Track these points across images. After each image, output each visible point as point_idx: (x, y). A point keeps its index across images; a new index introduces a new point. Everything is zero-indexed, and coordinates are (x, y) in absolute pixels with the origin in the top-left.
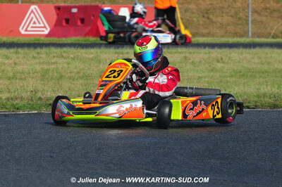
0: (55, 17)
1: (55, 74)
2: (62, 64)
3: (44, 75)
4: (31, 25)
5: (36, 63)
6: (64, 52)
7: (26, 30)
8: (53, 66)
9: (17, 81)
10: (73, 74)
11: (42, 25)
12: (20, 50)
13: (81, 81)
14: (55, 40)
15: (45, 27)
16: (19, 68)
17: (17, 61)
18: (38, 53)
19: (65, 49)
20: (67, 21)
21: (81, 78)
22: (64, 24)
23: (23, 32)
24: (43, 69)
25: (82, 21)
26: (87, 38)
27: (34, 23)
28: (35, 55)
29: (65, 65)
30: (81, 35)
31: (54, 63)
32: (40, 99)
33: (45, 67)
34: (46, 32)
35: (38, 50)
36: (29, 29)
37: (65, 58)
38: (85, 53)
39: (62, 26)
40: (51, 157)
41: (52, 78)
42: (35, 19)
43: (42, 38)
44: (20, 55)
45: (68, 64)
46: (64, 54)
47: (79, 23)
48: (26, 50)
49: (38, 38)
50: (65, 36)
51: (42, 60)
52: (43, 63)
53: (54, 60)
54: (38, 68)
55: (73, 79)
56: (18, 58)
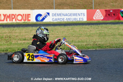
0: (105, 14)
1: (104, 34)
2: (106, 30)
3: (100, 35)
4: (97, 16)
5: (97, 30)
6: (107, 26)
7: (95, 18)
8: (103, 31)
9: (91, 37)
10: (109, 34)
11: (101, 16)
12: (92, 26)
13: (112, 37)
14: (105, 21)
15: (102, 17)
16: (92, 32)
17: (91, 30)
18: (98, 27)
19: (108, 25)
20: (109, 15)
21: (112, 35)
22: (108, 16)
23: (94, 19)
24: (99, 33)
25: (114, 15)
26: (115, 20)
27: (98, 16)
28: (97, 28)
29: (107, 31)
30: (113, 19)
31: (103, 30)
32: (96, 45)
33: (100, 32)
34: (102, 18)
35: (99, 26)
36: (96, 18)
37: (107, 28)
38: (114, 26)
39: (107, 16)
40: (98, 66)
41: (102, 36)
42: (98, 14)
43: (100, 21)
44: (92, 28)
45: (108, 30)
46: (107, 27)
47: (113, 15)
48: (94, 26)
49: (99, 21)
50: (108, 20)
51: (99, 29)
52: (100, 30)
53: (103, 29)
54: (98, 32)
55: (109, 36)
56: (92, 29)
